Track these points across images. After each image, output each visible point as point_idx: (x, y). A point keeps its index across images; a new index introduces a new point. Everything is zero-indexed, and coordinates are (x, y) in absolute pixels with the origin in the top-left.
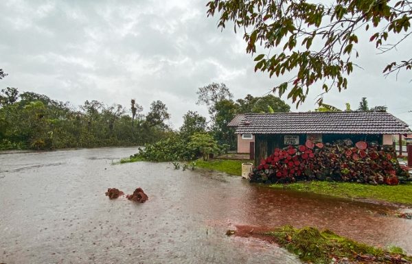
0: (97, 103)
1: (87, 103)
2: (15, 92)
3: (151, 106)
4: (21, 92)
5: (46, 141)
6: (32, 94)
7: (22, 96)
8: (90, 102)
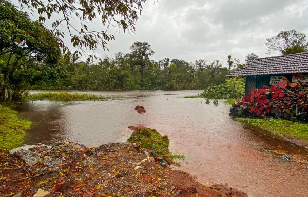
0: (202, 61)
1: (196, 62)
2: (168, 60)
3: (246, 59)
4: (171, 60)
5: (171, 85)
6: (176, 60)
7: (171, 61)
8: (198, 61)
